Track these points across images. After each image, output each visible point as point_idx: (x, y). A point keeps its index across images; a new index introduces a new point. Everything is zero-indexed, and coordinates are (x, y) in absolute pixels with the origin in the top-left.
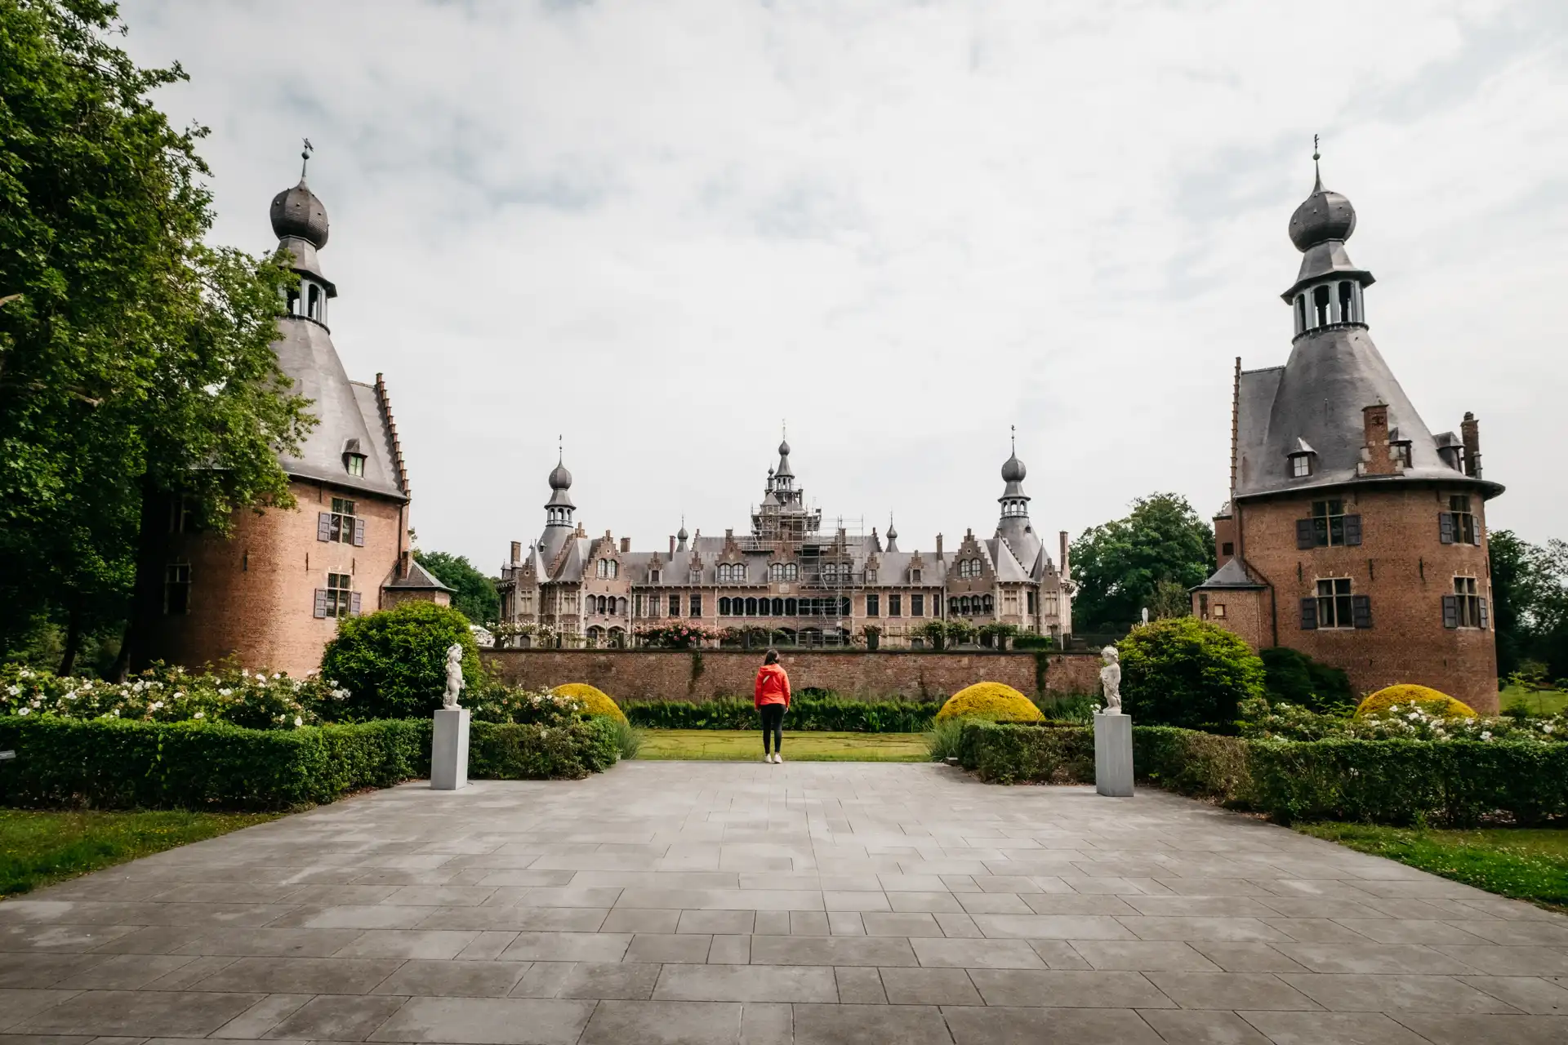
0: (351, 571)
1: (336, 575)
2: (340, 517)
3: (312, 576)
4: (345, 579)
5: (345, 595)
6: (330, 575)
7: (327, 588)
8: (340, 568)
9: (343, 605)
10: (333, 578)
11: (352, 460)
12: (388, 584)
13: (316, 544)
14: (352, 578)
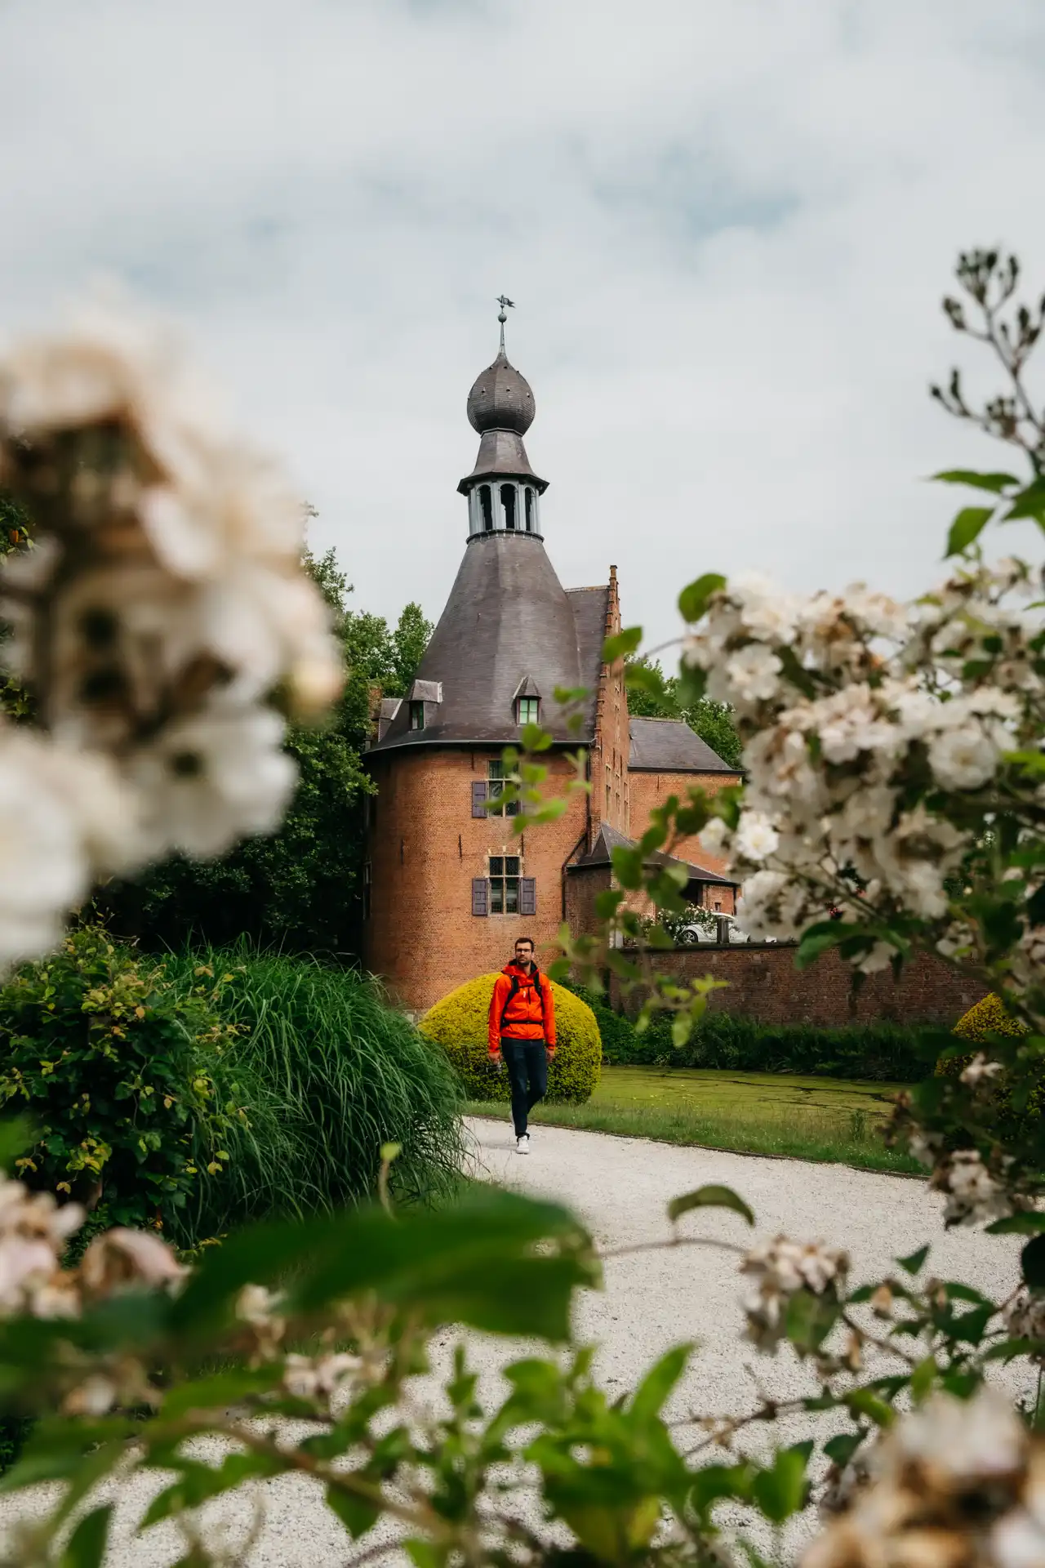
0: (519, 851)
1: (500, 859)
2: (501, 782)
3: (468, 864)
4: (513, 863)
5: (513, 884)
6: (492, 859)
7: (487, 876)
8: (504, 848)
9: (513, 896)
10: (496, 864)
11: (523, 706)
12: (573, 863)
13: (470, 822)
14: (522, 860)
